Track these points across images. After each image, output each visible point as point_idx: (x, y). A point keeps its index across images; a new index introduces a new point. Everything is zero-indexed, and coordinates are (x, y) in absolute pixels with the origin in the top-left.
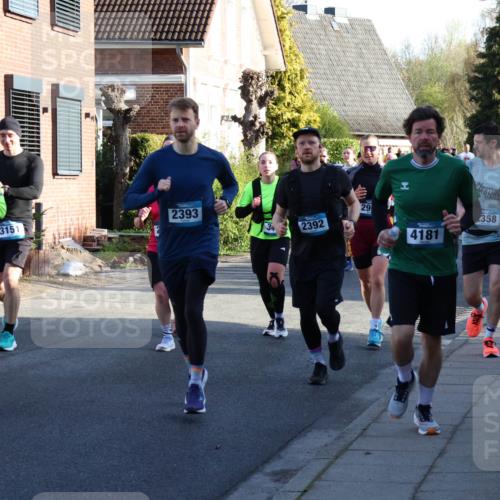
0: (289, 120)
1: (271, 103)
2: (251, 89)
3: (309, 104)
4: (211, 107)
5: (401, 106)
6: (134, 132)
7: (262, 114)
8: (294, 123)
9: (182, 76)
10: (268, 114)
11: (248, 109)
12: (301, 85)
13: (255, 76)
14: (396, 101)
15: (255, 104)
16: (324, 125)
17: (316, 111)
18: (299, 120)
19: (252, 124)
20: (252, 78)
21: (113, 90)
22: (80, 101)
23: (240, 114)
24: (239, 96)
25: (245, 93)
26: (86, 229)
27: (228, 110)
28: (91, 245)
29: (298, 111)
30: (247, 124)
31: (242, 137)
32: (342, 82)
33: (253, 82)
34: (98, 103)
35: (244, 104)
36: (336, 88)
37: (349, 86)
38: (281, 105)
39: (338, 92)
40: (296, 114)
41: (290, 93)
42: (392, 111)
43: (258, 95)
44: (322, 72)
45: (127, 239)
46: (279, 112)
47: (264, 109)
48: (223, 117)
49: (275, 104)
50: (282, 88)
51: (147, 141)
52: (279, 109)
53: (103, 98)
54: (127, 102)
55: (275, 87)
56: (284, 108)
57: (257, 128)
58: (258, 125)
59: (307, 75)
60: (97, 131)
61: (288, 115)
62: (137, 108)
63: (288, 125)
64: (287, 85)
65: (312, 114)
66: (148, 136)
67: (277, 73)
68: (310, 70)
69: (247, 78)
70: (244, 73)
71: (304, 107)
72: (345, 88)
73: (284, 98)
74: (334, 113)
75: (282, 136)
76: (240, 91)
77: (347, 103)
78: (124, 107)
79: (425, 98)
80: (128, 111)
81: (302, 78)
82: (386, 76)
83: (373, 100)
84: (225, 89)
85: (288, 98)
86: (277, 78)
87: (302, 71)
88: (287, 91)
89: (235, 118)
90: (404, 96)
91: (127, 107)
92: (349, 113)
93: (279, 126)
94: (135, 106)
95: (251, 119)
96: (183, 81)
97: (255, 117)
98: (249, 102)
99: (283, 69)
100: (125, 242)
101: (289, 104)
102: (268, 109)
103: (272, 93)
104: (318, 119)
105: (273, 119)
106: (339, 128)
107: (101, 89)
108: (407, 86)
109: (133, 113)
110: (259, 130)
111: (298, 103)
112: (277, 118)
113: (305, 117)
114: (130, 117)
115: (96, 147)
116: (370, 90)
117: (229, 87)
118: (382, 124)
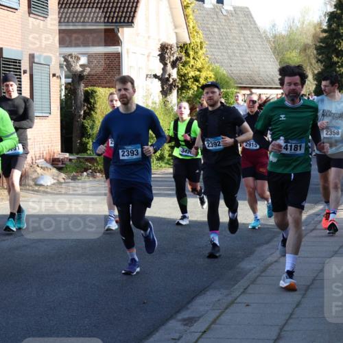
0: (193, 77)
1: (180, 65)
2: (166, 56)
3: (206, 66)
4: (139, 68)
5: (270, 66)
6: (86, 86)
7: (174, 73)
8: (196, 79)
9: (119, 47)
10: (178, 73)
11: (164, 70)
12: (201, 53)
13: (169, 47)
14: (266, 63)
15: (169, 66)
16: (217, 80)
17: (212, 71)
18: (200, 77)
19: (168, 80)
20: (167, 48)
21: (72, 58)
22: (49, 65)
23: (159, 73)
24: (159, 61)
25: (162, 59)
26: (54, 153)
27: (150, 70)
28: (57, 164)
29: (199, 70)
30: (164, 80)
31: (161, 89)
32: (229, 51)
33: (168, 51)
34: (61, 67)
35: (162, 66)
36: (225, 54)
37: (234, 52)
38: (187, 67)
39: (226, 57)
40: (197, 73)
41: (194, 58)
42: (264, 70)
43: (171, 60)
44: (215, 43)
45: (82, 160)
46: (186, 72)
47: (176, 70)
48: (147, 76)
49: (183, 66)
50: (188, 55)
51: (95, 92)
52: (186, 70)
53: (65, 63)
54: (81, 66)
55: (183, 54)
56: (189, 69)
57: (171, 82)
58: (171, 80)
59: (204, 45)
60: (61, 86)
61: (192, 74)
63: (192, 80)
64: (191, 53)
65: (208, 72)
66: (96, 89)
67: (184, 45)
68: (207, 42)
69: (164, 49)
70: (162, 45)
71: (203, 68)
72: (231, 54)
73: (189, 62)
74: (224, 71)
75: (188, 88)
76: (159, 57)
77: (233, 65)
78: (79, 69)
79: (286, 60)
80: (82, 72)
81: (201, 48)
82: (259, 46)
83: (251, 62)
84: (148, 56)
85: (192, 62)
86: (184, 48)
87: (201, 43)
88: (191, 57)
89: (155, 76)
90: (272, 60)
91: (81, 69)
92: (234, 72)
93: (186, 81)
94: (87, 68)
95: (167, 76)
96: (120, 51)
97: (170, 75)
98: (165, 65)
99: (188, 42)
100: (81, 162)
101: (192, 66)
102: (178, 69)
103: (181, 58)
104: (213, 76)
105: (182, 76)
106: (227, 82)
107: (64, 57)
108: (274, 53)
109: (85, 73)
110: (172, 84)
111: (199, 65)
112: (185, 75)
113: (204, 74)
114: (83, 76)
115: (61, 97)
116: (249, 55)
117: (151, 55)
118: (257, 79)
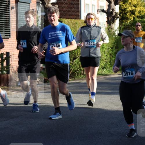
1: (121, 3)
4: (93, 5)
7: (117, 9)
8: (133, 12)
10: (120, 8)
11: (109, 6)
15: (113, 3)
18: (135, 11)
19: (112, 13)
22: (29, 3)
23: (106, 9)
27: (100, 6)
29: (135, 6)
30: (109, 13)
35: (108, 4)
38: (126, 4)
40: (134, 8)
46: (126, 7)
48: (98, 10)
49: (124, 3)
52: (126, 6)
53: (41, 2)
54: (52, 4)
56: (128, 5)
58: (114, 13)
60: (38, 18)
61: (130, 9)
63: (130, 13)
65: (141, 8)
71: (138, 4)
75: (127, 19)
78: (50, 6)
89: (103, 11)
93: (126, 14)
94: (56, 5)
95: (111, 11)
97: (113, 10)
98: (110, 3)
101: (130, 3)
102: (120, 6)
105: (123, 11)
110: (114, 16)
111: (135, 3)
112: (125, 10)
113: (138, 9)
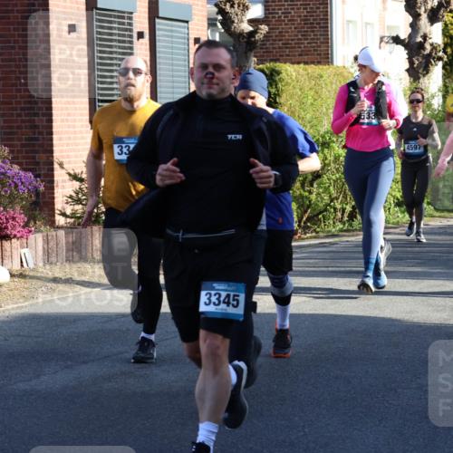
1: (448, 16)
4: (367, 24)
6: (260, 62)
7: (435, 33)
10: (445, 32)
11: (414, 26)
15: (424, 19)
19: (421, 46)
21: (232, 6)
22: (187, 22)
23: (404, 35)
24: (404, 9)
25: (411, 4)
27: (389, 28)
30: (414, 47)
31: (407, 66)
34: (212, 23)
35: (411, 19)
43: (429, 7)
47: (438, 27)
48: (382, 39)
51: (279, 73)
53: (220, 17)
54: (251, 22)
57: (427, 52)
58: (428, 47)
62: (264, 28)
66: (279, 66)
76: (404, 3)
78: (247, 28)
80: (252, 34)
89: (396, 40)
91: (251, 29)
94: (262, 27)
95: (419, 39)
97: (425, 37)
98: (416, 16)
102: (446, 25)
107: (216, 5)
109: (259, 36)
110: (430, 55)
114: (256, 42)
